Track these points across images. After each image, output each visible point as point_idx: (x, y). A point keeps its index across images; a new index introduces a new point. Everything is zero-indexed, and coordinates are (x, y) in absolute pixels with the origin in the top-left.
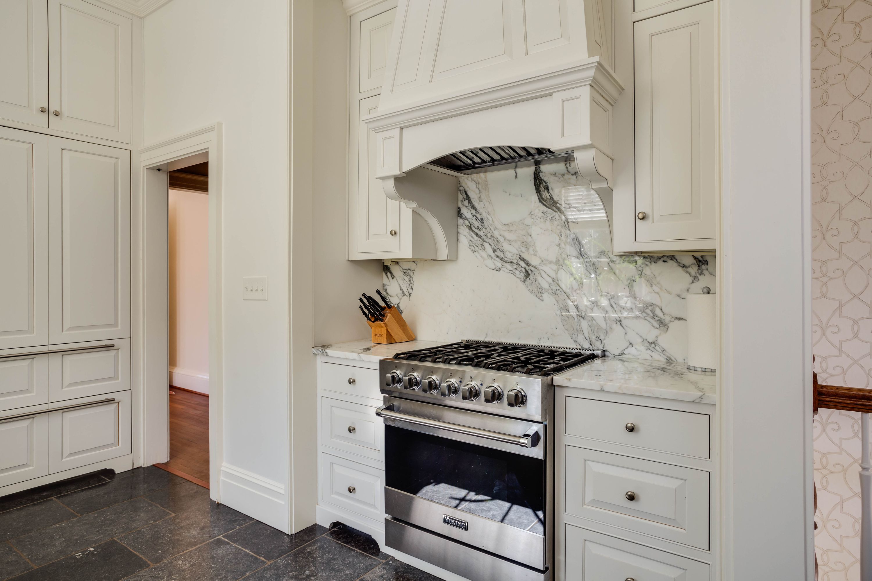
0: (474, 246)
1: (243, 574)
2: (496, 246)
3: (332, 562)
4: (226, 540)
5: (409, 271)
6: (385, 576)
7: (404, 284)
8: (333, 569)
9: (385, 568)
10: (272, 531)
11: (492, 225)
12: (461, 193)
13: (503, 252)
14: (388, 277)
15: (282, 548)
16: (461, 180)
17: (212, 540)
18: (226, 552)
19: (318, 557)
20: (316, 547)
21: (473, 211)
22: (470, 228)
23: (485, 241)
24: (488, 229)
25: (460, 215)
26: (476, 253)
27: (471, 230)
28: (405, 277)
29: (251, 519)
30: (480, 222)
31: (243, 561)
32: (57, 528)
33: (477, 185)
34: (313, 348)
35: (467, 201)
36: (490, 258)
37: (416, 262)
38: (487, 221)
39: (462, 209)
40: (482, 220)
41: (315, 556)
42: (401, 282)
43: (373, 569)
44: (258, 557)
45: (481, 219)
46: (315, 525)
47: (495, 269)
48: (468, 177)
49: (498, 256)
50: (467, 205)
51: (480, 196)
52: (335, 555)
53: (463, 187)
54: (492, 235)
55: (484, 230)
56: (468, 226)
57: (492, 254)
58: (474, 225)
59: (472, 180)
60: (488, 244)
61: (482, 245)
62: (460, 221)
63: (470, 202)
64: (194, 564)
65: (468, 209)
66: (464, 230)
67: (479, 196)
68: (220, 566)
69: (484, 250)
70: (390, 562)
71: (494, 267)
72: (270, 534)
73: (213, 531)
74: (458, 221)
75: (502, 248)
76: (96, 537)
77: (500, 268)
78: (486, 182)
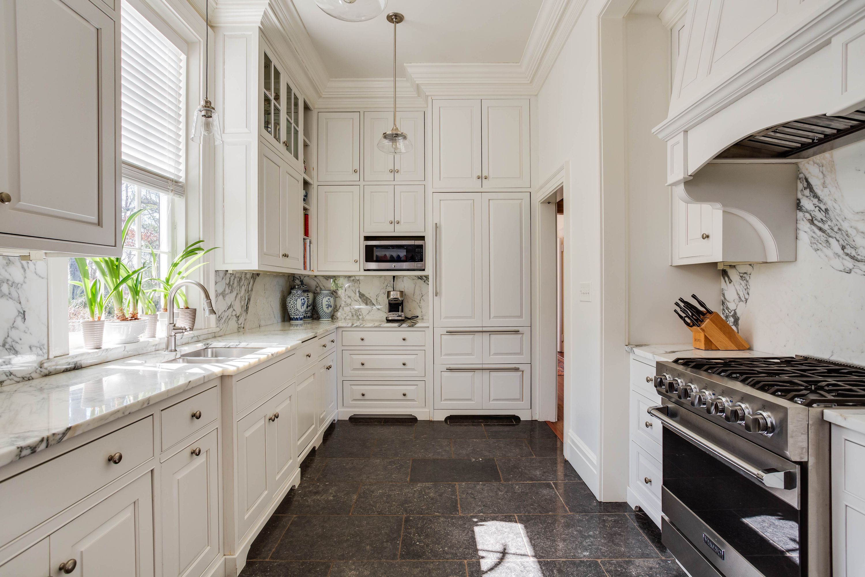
0: (817, 243)
1: (548, 512)
2: (845, 241)
3: (616, 536)
4: (553, 486)
5: (745, 275)
6: (654, 570)
7: (740, 289)
8: (613, 541)
9: (660, 564)
10: (588, 493)
11: (840, 215)
12: (801, 181)
13: (854, 248)
14: (725, 282)
15: (587, 508)
16: (801, 166)
17: (545, 482)
18: (548, 493)
19: (608, 527)
20: (612, 518)
21: (815, 201)
22: (811, 222)
23: (830, 237)
24: (834, 221)
25: (799, 208)
26: (818, 252)
27: (812, 224)
28: (741, 282)
29: (580, 478)
30: (824, 214)
31: (554, 504)
32: (474, 441)
33: (821, 168)
34: (627, 345)
35: (808, 190)
36: (837, 257)
37: (752, 265)
38: (833, 211)
39: (801, 201)
40: (827, 210)
41: (606, 524)
42: (738, 287)
43: (647, 558)
44: (565, 506)
45: (825, 209)
46: (626, 503)
47: (844, 270)
48: (810, 161)
49: (847, 254)
50: (808, 195)
51: (824, 181)
52: (623, 532)
53: (804, 174)
54: (840, 227)
55: (829, 223)
56: (809, 219)
57: (840, 252)
58: (816, 218)
59: (814, 163)
60: (834, 239)
61: (827, 241)
62: (800, 214)
63: (812, 190)
64: (524, 492)
65: (810, 199)
66: (804, 225)
67: (822, 181)
68: (538, 500)
69: (830, 247)
70: (669, 562)
71: (842, 268)
72: (585, 494)
73: (550, 476)
74: (797, 215)
75: (853, 243)
76: (487, 454)
77: (850, 270)
78: (833, 162)
